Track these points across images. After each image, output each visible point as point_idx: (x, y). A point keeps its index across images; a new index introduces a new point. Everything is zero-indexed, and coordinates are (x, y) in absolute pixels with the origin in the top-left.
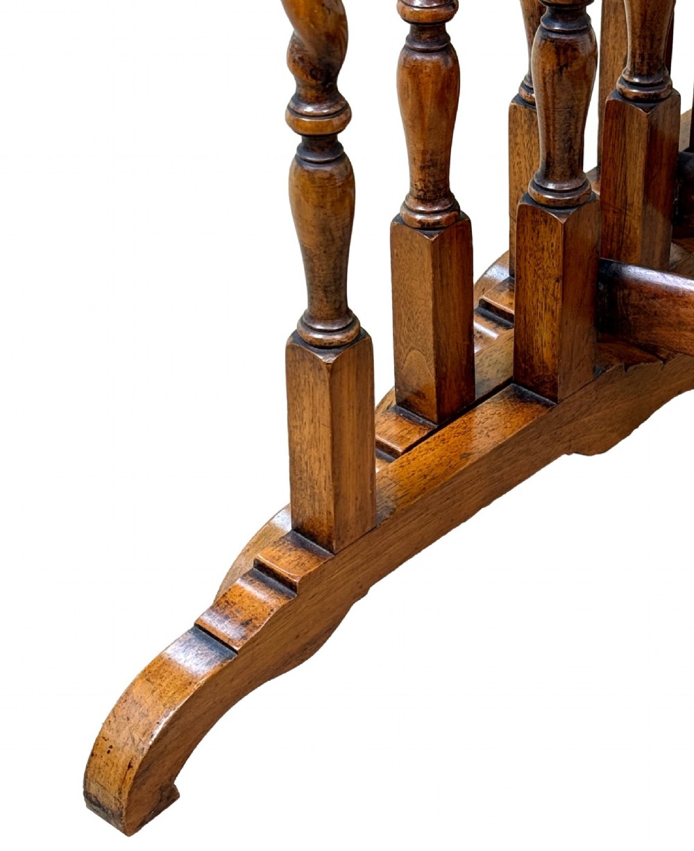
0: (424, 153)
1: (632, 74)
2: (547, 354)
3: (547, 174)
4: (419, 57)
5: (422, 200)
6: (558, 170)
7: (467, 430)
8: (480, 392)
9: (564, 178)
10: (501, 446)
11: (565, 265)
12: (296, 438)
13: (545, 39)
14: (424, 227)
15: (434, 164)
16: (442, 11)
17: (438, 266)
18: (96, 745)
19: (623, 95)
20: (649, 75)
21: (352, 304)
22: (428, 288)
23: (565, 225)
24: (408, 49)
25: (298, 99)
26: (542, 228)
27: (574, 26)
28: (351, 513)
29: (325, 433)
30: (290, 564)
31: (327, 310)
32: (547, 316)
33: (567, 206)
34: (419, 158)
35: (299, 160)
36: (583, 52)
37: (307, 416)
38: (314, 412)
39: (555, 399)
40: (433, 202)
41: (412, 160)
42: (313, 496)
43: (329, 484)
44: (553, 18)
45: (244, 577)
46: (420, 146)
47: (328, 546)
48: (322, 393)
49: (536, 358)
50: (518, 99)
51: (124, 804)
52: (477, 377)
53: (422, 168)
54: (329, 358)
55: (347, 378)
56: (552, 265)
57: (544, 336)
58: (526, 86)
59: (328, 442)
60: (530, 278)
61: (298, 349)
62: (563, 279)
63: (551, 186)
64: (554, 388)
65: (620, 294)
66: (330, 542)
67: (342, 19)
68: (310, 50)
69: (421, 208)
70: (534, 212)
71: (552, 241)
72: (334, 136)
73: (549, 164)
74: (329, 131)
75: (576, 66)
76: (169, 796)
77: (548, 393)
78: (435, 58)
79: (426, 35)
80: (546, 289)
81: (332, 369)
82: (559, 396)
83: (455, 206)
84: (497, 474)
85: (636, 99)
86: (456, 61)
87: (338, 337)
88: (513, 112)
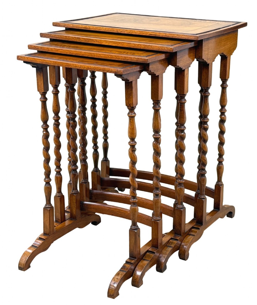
0: (58, 187)
1: (83, 180)
2: (74, 213)
3: (73, 190)
4: (57, 176)
5: (58, 193)
6: (75, 189)
7: (65, 223)
8: (66, 219)
9: (75, 190)
10: (69, 224)
11: (76, 201)
12: (44, 221)
13: (72, 173)
14: (58, 196)
15: (59, 188)
16: (60, 170)
17: (60, 201)
18: (20, 260)
19: (82, 182)
20: (85, 179)
21: (51, 203)
22: (59, 204)
23: (76, 196)
24: (56, 175)
25: (45, 178)
26: (73, 196)
27: (75, 172)
28: (51, 230)
29: (48, 219)
30: (43, 237)
31: (48, 203)
32: (74, 208)
33: (76, 193)
34: (58, 188)
35: (45, 185)
36: (77, 175)
37: (46, 217)
38: (47, 217)
39: (76, 219)
40: (60, 193)
41: (57, 188)
42: (46, 228)
43: (49, 226)
44: (73, 171)
45: (38, 240)
46: (58, 186)
47: (49, 235)
48: (48, 214)
49: (73, 214)
50: (69, 183)
51: (24, 266)
52: (66, 218)
53: (58, 189)
54: (49, 209)
55: (51, 211)
56: (75, 201)
57: (74, 210)
58: (70, 181)
59: (49, 220)
60: (72, 203)
61: (45, 209)
62: (76, 203)
63: (74, 191)
64: (76, 217)
65: (83, 205)
66: (49, 234)
67: (50, 170)
68: (47, 173)
69: (58, 194)
70: (72, 194)
71: (74, 198)
72: (49, 182)
73: (73, 188)
74: (49, 181)
75: (76, 176)
76: (29, 267)
77: (75, 218)
78: (59, 176)
79: (58, 173)
80: (74, 204)
81: (49, 210)
82: (77, 219)
83: (62, 194)
84: (69, 229)
85: (84, 183)
86: (62, 176)
87: (50, 206)
88: (68, 185)
